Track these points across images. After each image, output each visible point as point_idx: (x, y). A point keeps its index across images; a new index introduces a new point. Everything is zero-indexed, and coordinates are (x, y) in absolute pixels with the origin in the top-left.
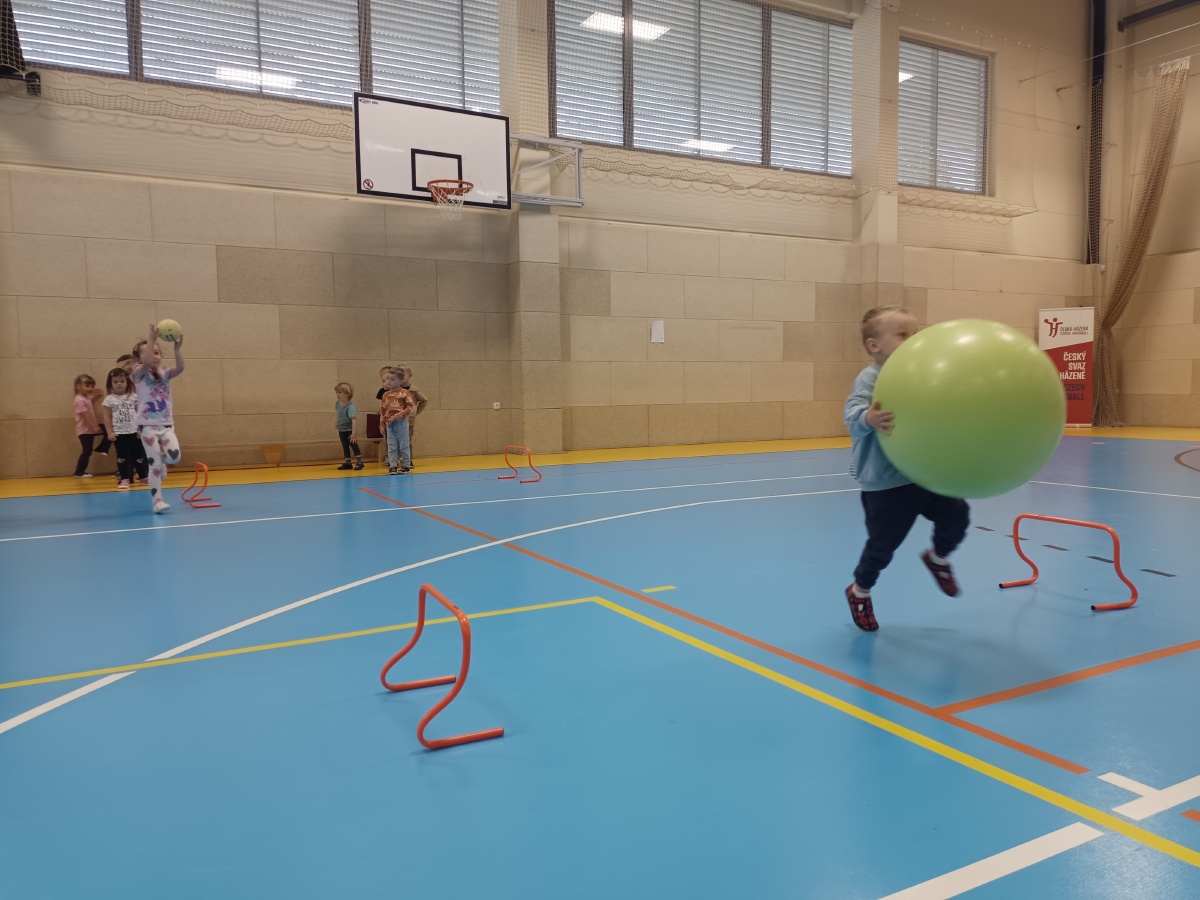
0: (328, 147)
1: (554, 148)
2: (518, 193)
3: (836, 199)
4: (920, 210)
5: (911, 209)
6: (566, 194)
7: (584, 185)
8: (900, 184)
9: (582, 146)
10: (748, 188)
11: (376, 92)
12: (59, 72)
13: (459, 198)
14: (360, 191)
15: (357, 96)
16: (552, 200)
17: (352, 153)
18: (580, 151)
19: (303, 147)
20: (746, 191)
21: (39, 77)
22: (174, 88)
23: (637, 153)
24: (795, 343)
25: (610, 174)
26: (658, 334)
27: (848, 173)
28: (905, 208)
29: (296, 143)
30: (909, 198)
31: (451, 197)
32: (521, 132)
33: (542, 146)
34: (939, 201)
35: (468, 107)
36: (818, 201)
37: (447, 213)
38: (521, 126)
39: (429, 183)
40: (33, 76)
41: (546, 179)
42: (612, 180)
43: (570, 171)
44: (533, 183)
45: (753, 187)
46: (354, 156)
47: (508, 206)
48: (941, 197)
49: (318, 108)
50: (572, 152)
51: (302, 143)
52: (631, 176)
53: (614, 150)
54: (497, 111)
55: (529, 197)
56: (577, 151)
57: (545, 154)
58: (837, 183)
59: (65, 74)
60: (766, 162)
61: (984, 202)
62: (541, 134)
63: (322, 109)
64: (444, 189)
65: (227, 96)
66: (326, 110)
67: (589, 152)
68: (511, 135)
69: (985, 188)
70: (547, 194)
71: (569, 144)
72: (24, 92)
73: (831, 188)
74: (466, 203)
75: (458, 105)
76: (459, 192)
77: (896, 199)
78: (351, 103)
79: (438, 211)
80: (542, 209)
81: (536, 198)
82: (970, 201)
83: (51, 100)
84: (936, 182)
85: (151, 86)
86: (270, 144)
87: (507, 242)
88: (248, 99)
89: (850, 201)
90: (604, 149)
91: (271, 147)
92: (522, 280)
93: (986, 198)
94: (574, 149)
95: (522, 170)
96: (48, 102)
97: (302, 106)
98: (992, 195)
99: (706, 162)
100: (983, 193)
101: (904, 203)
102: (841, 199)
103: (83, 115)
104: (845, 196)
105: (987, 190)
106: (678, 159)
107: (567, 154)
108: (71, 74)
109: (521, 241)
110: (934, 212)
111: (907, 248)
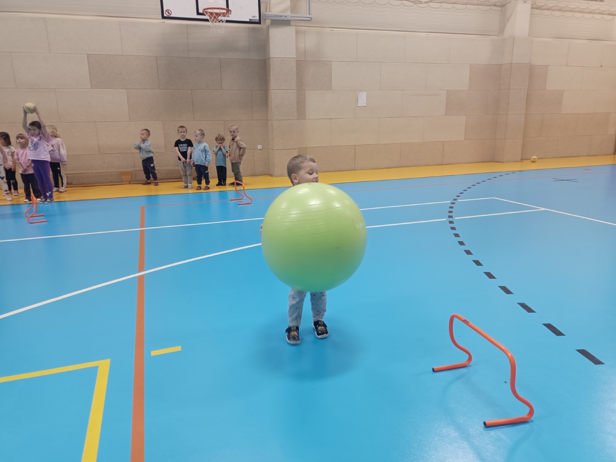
2: (268, 13)
3: (488, 7)
4: (548, 12)
5: (541, 12)
6: (303, 13)
10: (426, 3)
13: (224, 18)
14: (163, 17)
16: (291, 17)
24: (454, 104)
26: (363, 100)
28: (537, 11)
30: (539, 4)
31: (220, 18)
37: (219, 29)
39: (205, 10)
41: (288, 3)
44: (279, 6)
47: (259, 22)
55: (276, 16)
61: (595, 5)
64: (215, 13)
70: (289, 13)
74: (227, 21)
76: (224, 15)
77: (530, 6)
80: (285, 23)
81: (281, 16)
82: (584, 5)
87: (263, 46)
89: (499, 9)
92: (272, 70)
101: (537, 8)
102: (493, 8)
104: (495, 5)
109: (271, 45)
110: (558, 13)
111: (536, 39)
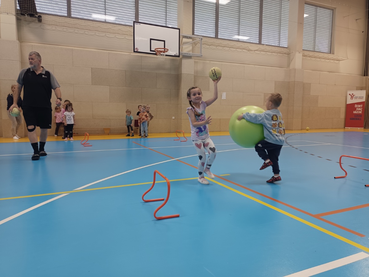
0: (125, 38)
1: (193, 38)
2: (182, 52)
3: (282, 55)
4: (309, 58)
5: (306, 58)
6: (197, 53)
7: (202, 49)
8: (303, 50)
9: (202, 38)
10: (254, 51)
11: (140, 21)
12: (47, 15)
13: (164, 54)
14: (134, 51)
15: (134, 22)
16: (192, 54)
17: (132, 40)
18: (202, 39)
19: (117, 38)
20: (253, 52)
21: (41, 17)
22: (80, 20)
23: (219, 40)
25: (211, 46)
26: (224, 96)
27: (286, 46)
28: (305, 57)
29: (115, 37)
30: (306, 54)
31: (162, 53)
32: (183, 33)
33: (190, 38)
34: (316, 55)
35: (168, 25)
36: (276, 55)
37: (160, 58)
38: (183, 31)
39: (155, 49)
40: (40, 16)
41: (191, 48)
42: (211, 48)
43: (199, 45)
44: (186, 49)
45: (256, 51)
46: (133, 41)
47: (179, 56)
48: (317, 54)
49: (122, 26)
50: (199, 39)
51: (117, 37)
52: (217, 47)
53: (212, 39)
54: (176, 27)
55: (185, 54)
56: (200, 39)
57: (190, 40)
58: (283, 49)
59: (49, 16)
60: (260, 43)
61: (331, 56)
62: (190, 34)
63: (124, 26)
64: (160, 51)
65: (96, 23)
66: (125, 27)
67: (204, 39)
68: (180, 34)
69: (331, 51)
70: (191, 53)
71: (198, 37)
72: (37, 21)
73: (281, 51)
74: (166, 55)
75: (164, 25)
76: (164, 52)
77: (302, 55)
78: (132, 24)
79: (158, 58)
80: (190, 57)
81: (187, 54)
82: (326, 55)
83: (45, 24)
84: (315, 49)
85: (74, 19)
86: (108, 37)
87: (178, 68)
88: (102, 23)
89: (287, 55)
90: (209, 38)
91: (108, 38)
92: (182, 79)
93: (332, 55)
94: (200, 38)
95: (183, 45)
96: (44, 24)
97: (118, 25)
98: (333, 54)
99: (241, 43)
100: (330, 53)
102: (284, 55)
103: (54, 28)
104: (285, 54)
105: (332, 52)
106: (232, 42)
107: (197, 40)
108: (51, 16)
109: (182, 67)
110: (314, 59)
111: (304, 70)
